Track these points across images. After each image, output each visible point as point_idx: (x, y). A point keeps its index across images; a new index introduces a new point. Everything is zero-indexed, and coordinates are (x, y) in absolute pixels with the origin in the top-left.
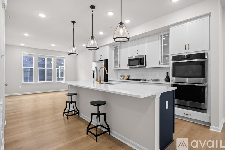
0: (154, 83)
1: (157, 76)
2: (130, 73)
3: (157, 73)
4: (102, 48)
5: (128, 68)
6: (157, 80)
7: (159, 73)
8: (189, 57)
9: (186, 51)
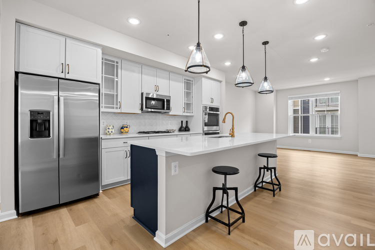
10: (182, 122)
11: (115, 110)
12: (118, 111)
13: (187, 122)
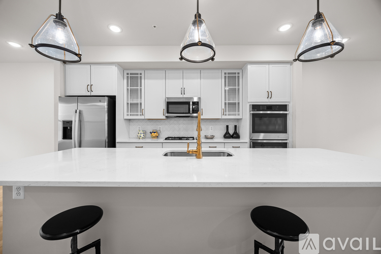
0: (224, 143)
1: (210, 130)
2: (159, 127)
3: (210, 127)
4: (93, 67)
5: (164, 118)
6: (212, 137)
7: (212, 127)
8: (270, 107)
9: (267, 100)
10: (227, 126)
11: (139, 117)
12: (142, 117)
13: (236, 126)
